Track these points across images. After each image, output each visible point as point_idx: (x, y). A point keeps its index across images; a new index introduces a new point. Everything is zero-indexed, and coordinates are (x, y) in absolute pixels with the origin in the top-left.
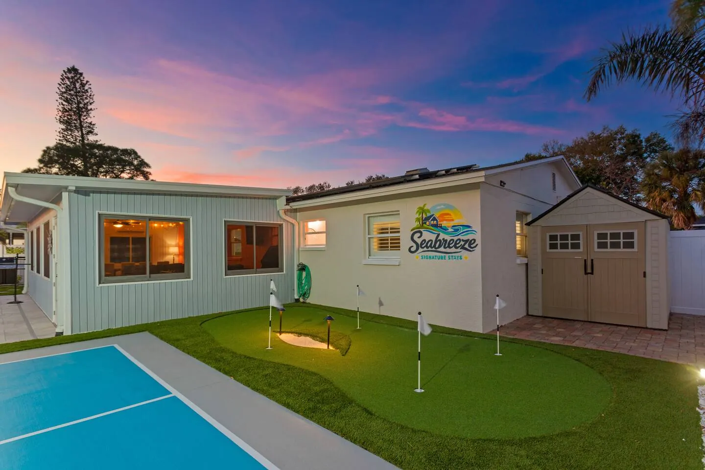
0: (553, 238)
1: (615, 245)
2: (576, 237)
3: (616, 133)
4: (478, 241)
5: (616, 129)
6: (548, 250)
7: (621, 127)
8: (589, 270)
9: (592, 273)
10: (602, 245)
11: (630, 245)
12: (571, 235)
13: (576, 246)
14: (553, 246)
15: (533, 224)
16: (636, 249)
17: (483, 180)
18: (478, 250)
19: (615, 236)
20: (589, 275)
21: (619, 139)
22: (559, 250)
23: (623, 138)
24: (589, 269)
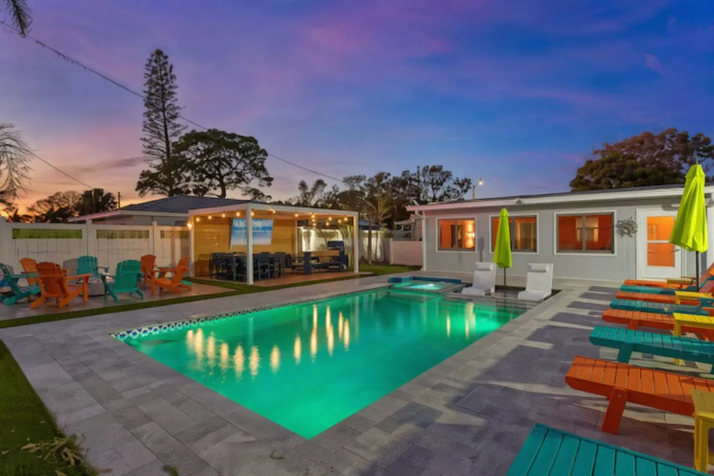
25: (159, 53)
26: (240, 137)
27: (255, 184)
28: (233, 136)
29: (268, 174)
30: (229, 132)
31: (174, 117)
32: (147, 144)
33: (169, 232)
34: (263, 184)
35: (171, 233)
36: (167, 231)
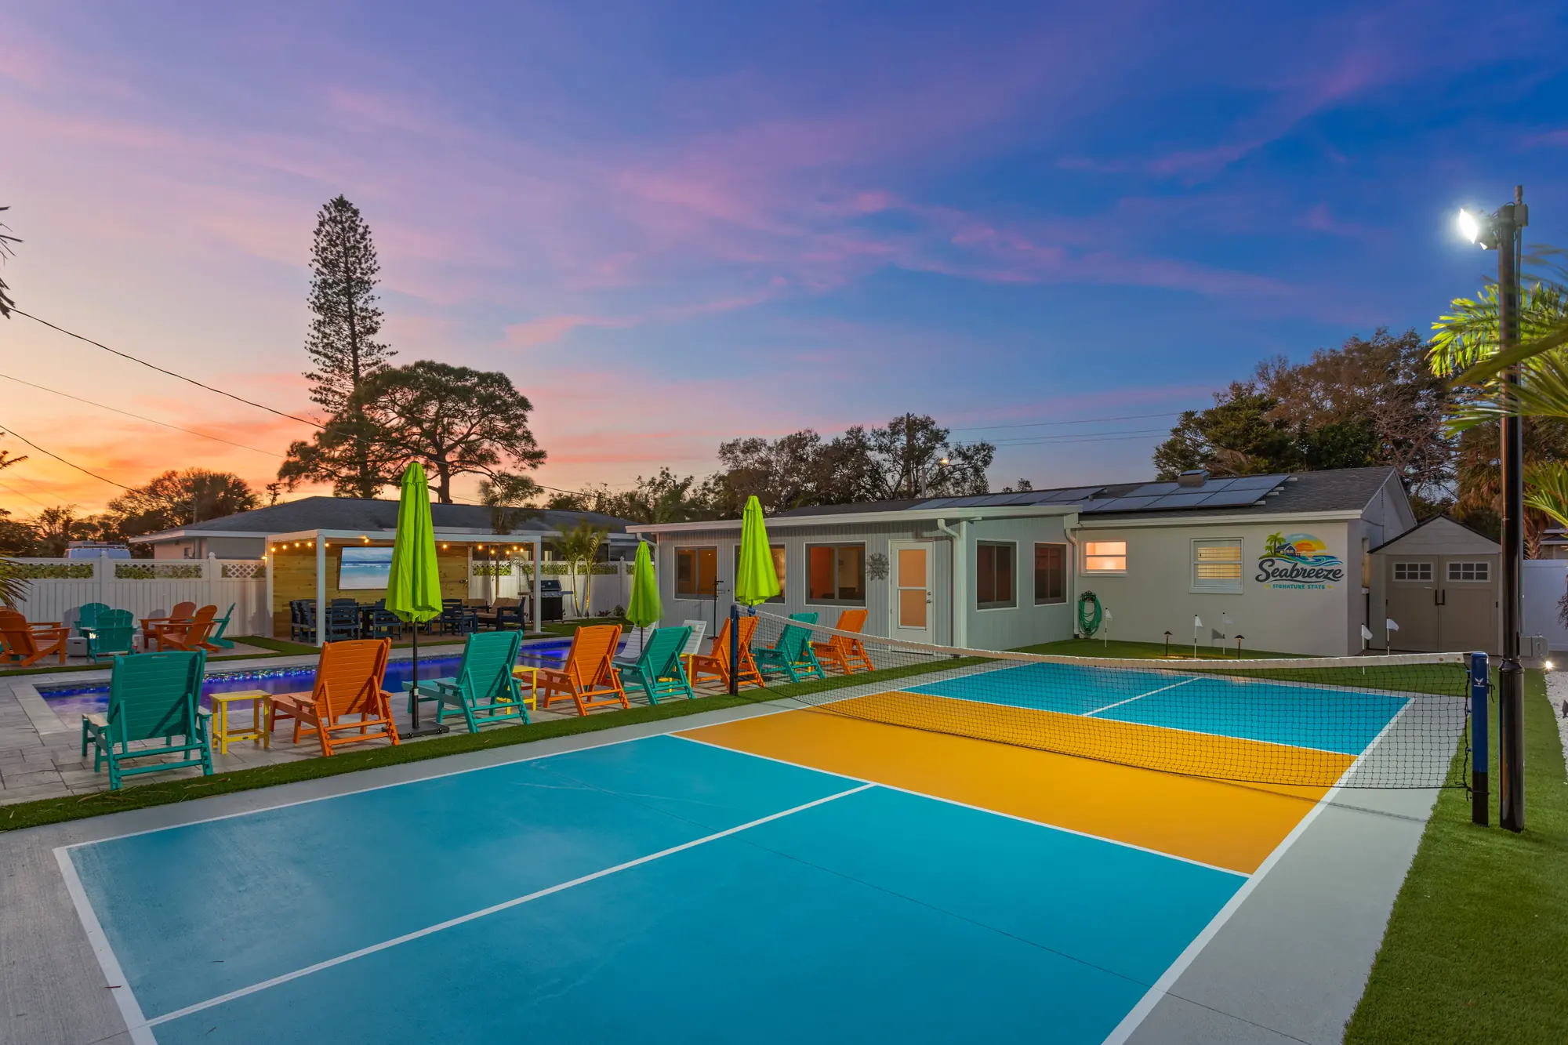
0: (1400, 567)
1: (1469, 576)
2: (1426, 567)
3: (1402, 345)
4: (1345, 571)
5: (1402, 338)
6: (1394, 580)
7: (1412, 335)
8: (1440, 601)
9: (1443, 604)
10: (1454, 576)
11: (1484, 576)
12: (1409, 565)
13: (1426, 576)
14: (1400, 576)
15: (1376, 552)
16: (1488, 581)
17: (1359, 517)
18: (1344, 581)
19: (1469, 567)
20: (1440, 606)
21: (1405, 357)
22: (1407, 580)
23: (1412, 355)
24: (1440, 599)
25: (341, 204)
26: (477, 374)
27: (508, 463)
28: (463, 373)
29: (534, 445)
30: (455, 364)
31: (372, 330)
32: (316, 384)
33: (237, 567)
34: (523, 464)
35: (241, 570)
36: (234, 567)
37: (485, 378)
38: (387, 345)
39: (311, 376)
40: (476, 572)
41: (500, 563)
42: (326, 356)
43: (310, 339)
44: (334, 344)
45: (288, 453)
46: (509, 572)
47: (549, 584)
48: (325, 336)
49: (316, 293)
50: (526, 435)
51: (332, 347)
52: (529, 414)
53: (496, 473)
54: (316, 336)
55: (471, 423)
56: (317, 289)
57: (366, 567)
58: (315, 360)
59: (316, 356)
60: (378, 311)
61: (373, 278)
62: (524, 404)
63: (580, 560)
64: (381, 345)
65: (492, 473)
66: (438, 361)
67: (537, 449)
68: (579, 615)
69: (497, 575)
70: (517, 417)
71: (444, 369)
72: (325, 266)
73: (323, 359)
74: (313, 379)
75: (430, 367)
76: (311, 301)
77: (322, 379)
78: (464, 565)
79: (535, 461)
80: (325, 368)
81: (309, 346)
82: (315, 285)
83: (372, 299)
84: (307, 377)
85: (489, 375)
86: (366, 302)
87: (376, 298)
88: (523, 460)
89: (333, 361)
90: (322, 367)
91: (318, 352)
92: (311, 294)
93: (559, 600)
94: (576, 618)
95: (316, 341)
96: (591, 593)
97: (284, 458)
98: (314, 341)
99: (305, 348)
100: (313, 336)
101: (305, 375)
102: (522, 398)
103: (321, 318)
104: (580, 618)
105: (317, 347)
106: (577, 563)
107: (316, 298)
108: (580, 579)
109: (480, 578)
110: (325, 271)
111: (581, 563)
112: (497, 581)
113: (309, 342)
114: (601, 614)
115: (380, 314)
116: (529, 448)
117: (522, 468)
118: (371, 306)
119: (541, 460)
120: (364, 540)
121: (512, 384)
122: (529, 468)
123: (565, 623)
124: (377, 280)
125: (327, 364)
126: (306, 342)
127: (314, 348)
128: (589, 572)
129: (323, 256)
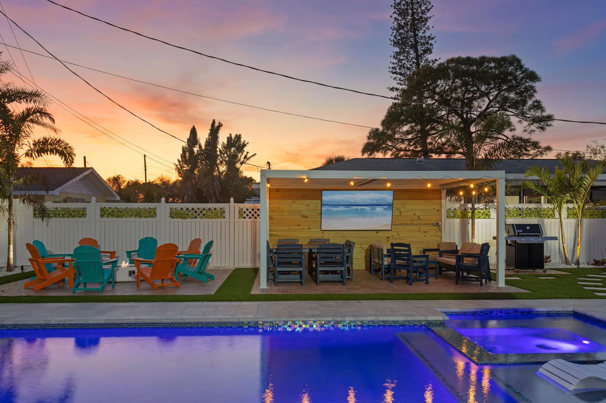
26: (494, 60)
27: (520, 129)
29: (543, 111)
31: (428, 51)
32: (395, 94)
33: (250, 210)
34: (533, 127)
35: (253, 212)
36: (247, 210)
37: (501, 62)
38: (438, 59)
39: (392, 89)
40: (451, 214)
41: (476, 206)
42: (400, 74)
43: (392, 65)
44: (405, 65)
45: (368, 137)
46: (488, 216)
47: (528, 228)
48: (400, 61)
49: (395, 34)
50: (536, 104)
51: (404, 67)
52: (537, 85)
53: (510, 137)
54: (395, 63)
55: (489, 99)
56: (395, 31)
57: (357, 209)
58: (395, 78)
59: (395, 76)
60: (432, 36)
61: (428, 15)
62: (533, 77)
63: (568, 202)
64: (434, 59)
65: (508, 138)
66: (464, 56)
67: (545, 114)
68: (567, 262)
69: (473, 218)
70: (527, 89)
71: (469, 61)
72: (400, 14)
73: (399, 76)
74: (393, 91)
75: (459, 61)
76: (392, 39)
77: (399, 89)
78: (437, 207)
79: (542, 124)
80: (400, 82)
81: (391, 70)
82: (394, 29)
83: (429, 29)
84: (390, 90)
85: (504, 59)
86: (425, 32)
87: (430, 27)
88: (532, 124)
89: (404, 77)
90: (398, 81)
91: (396, 73)
92: (391, 35)
93: (541, 246)
94: (564, 266)
95: (395, 65)
96: (583, 238)
97: (365, 141)
98: (394, 66)
99: (389, 72)
100: (393, 63)
101: (389, 89)
102: (531, 72)
103: (397, 50)
104: (568, 267)
105: (396, 69)
106: (565, 206)
107: (395, 37)
108: (569, 224)
109: (457, 222)
110: (400, 18)
111: (571, 206)
112: (473, 224)
113: (391, 67)
114: (596, 263)
115: (433, 38)
116: (538, 114)
117: (531, 131)
118: (427, 34)
119: (549, 123)
120: (304, 179)
121: (523, 62)
122: (538, 131)
123: (548, 272)
124: (432, 16)
125: (401, 79)
126: (389, 68)
127: (394, 71)
128: (580, 216)
129: (398, 8)
